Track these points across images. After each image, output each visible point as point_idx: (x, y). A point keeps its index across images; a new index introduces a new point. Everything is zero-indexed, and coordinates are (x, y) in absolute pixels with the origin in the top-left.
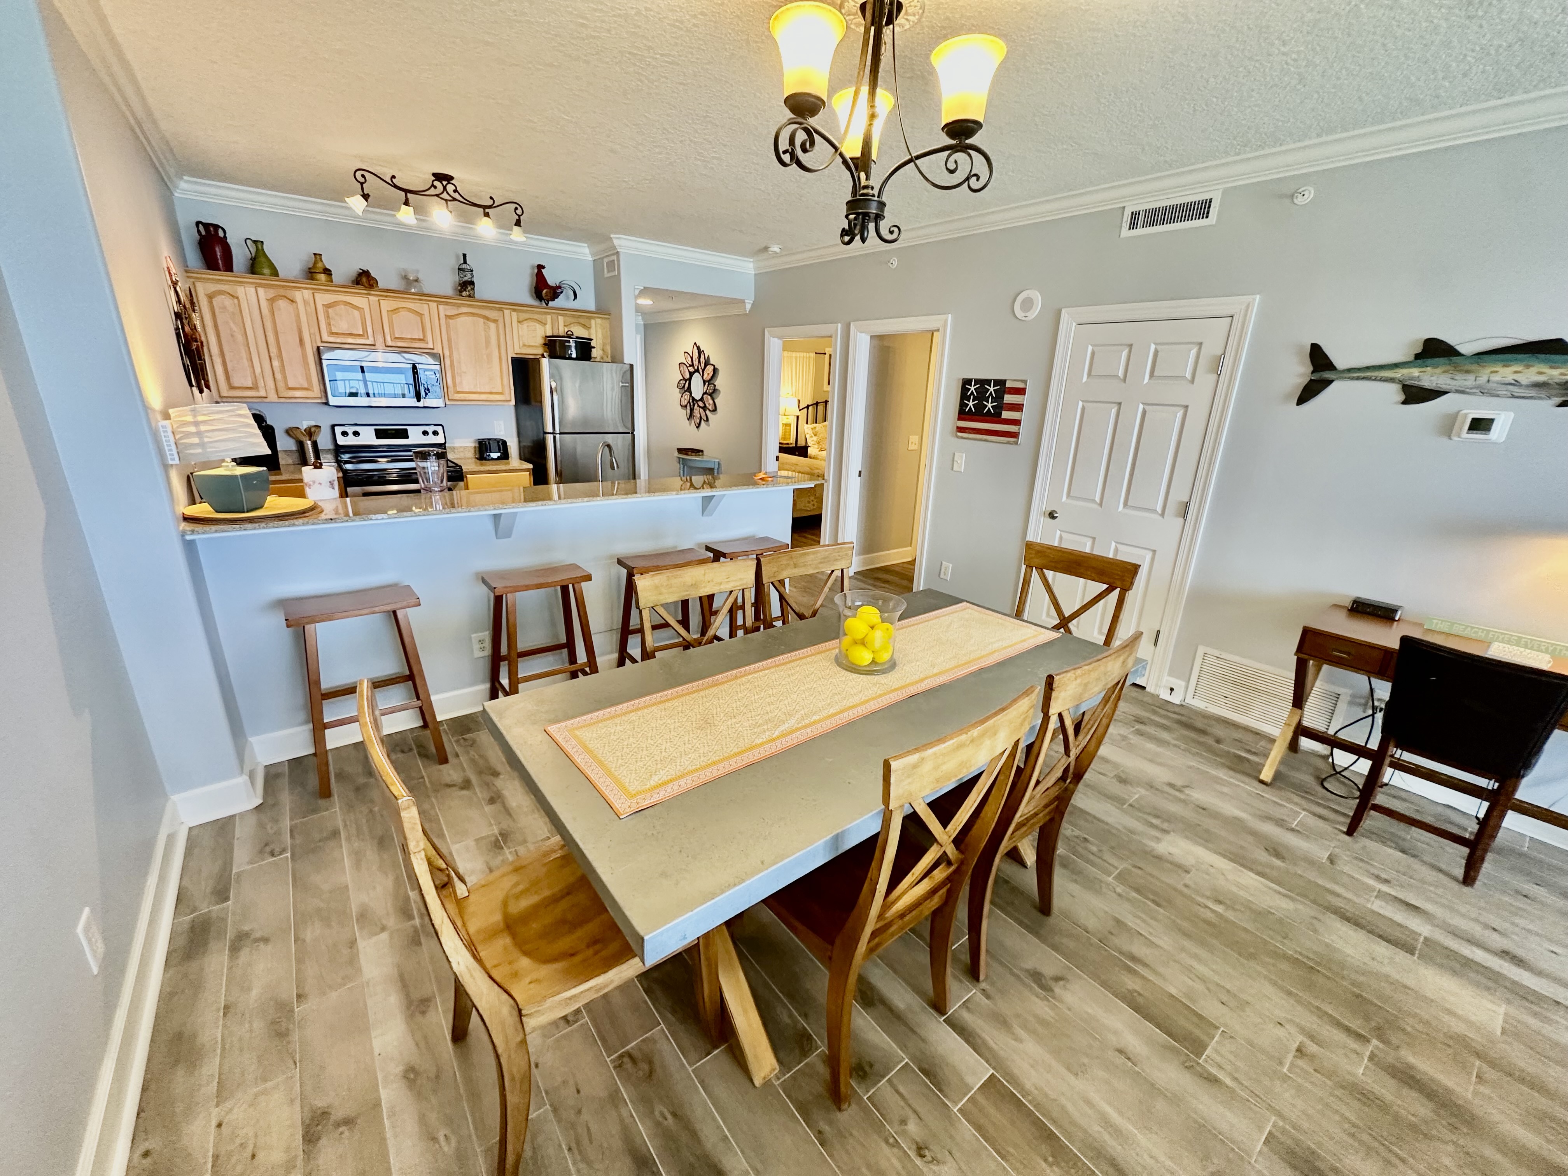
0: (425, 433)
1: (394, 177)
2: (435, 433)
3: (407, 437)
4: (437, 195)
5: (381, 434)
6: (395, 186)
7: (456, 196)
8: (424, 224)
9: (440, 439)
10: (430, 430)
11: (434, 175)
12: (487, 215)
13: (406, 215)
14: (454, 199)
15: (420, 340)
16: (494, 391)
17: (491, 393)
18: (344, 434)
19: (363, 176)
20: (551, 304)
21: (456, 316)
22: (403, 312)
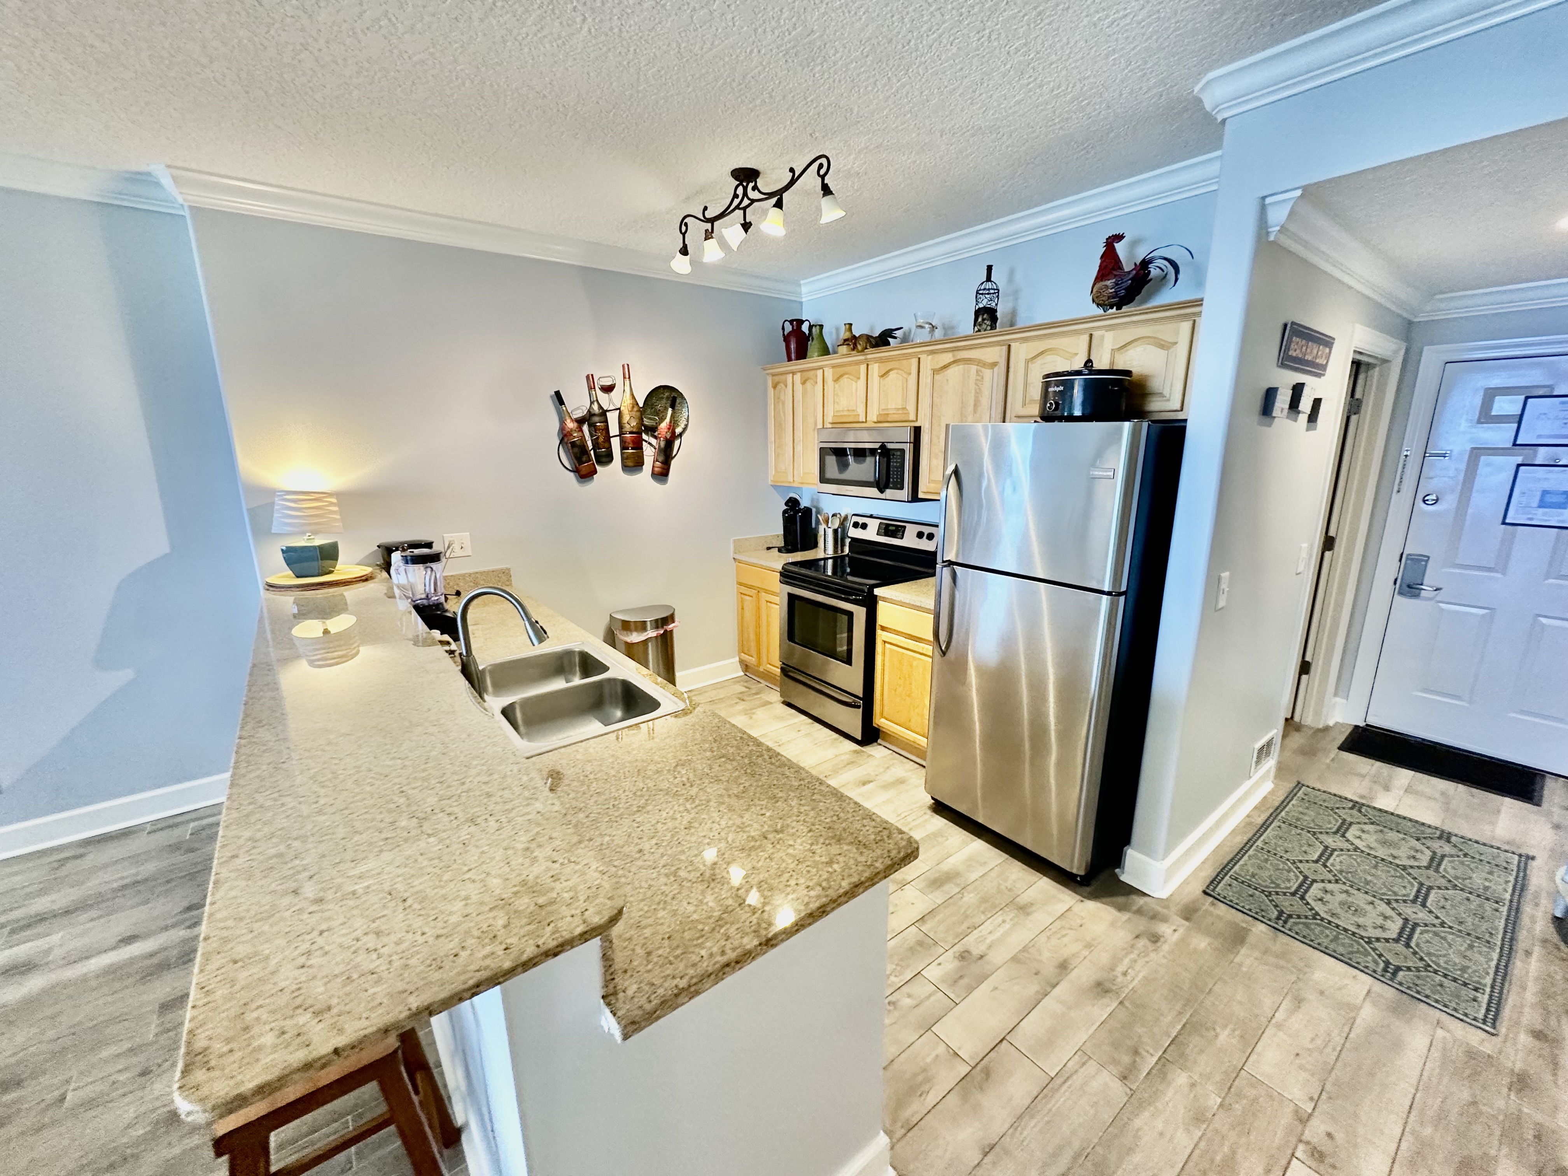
0: (921, 535)
2: (931, 536)
3: (902, 537)
4: (737, 208)
5: (884, 528)
6: (707, 220)
7: (756, 195)
9: (932, 547)
10: (928, 531)
11: (737, 176)
12: (779, 205)
14: (752, 202)
15: (903, 409)
18: (859, 525)
19: (685, 225)
21: (945, 367)
22: (892, 374)
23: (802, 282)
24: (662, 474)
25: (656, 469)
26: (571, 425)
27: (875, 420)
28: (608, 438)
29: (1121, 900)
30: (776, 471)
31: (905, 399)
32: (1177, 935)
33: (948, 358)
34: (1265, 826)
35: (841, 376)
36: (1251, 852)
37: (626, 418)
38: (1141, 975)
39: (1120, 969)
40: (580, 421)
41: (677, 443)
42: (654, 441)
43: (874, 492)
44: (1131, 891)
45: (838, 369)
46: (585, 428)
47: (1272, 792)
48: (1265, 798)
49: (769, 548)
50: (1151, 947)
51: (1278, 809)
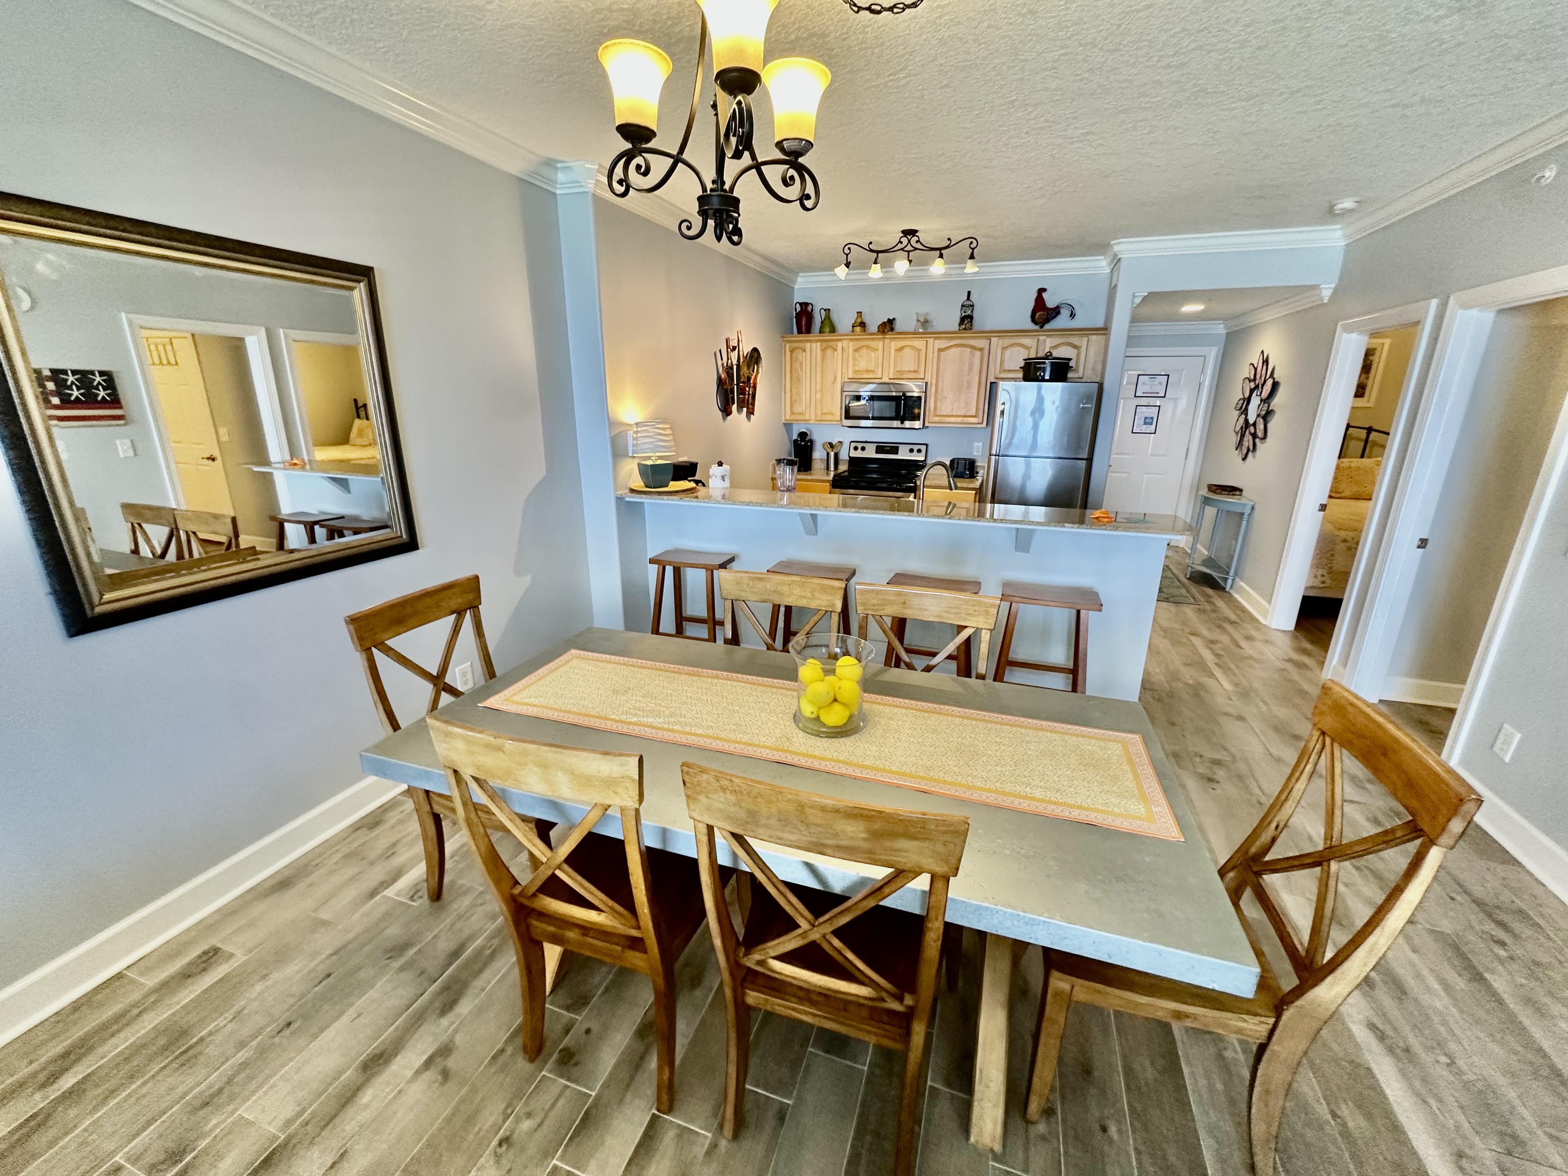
0: (911, 451)
1: (871, 243)
2: (919, 451)
3: (897, 453)
4: (902, 249)
5: (880, 449)
6: (872, 251)
7: (918, 246)
8: (889, 275)
9: (921, 457)
10: (916, 448)
11: (903, 232)
12: (941, 256)
13: (876, 272)
14: (916, 249)
15: (915, 371)
16: (969, 414)
17: (965, 416)
18: (856, 448)
19: (849, 249)
20: (1047, 327)
21: (945, 348)
23: (801, 274)
24: (752, 413)
25: (748, 410)
26: (724, 375)
27: (890, 377)
28: (733, 385)
30: (792, 413)
31: (916, 365)
33: (953, 343)
35: (861, 347)
37: (741, 371)
41: (756, 391)
42: (749, 389)
43: (895, 423)
45: (857, 343)
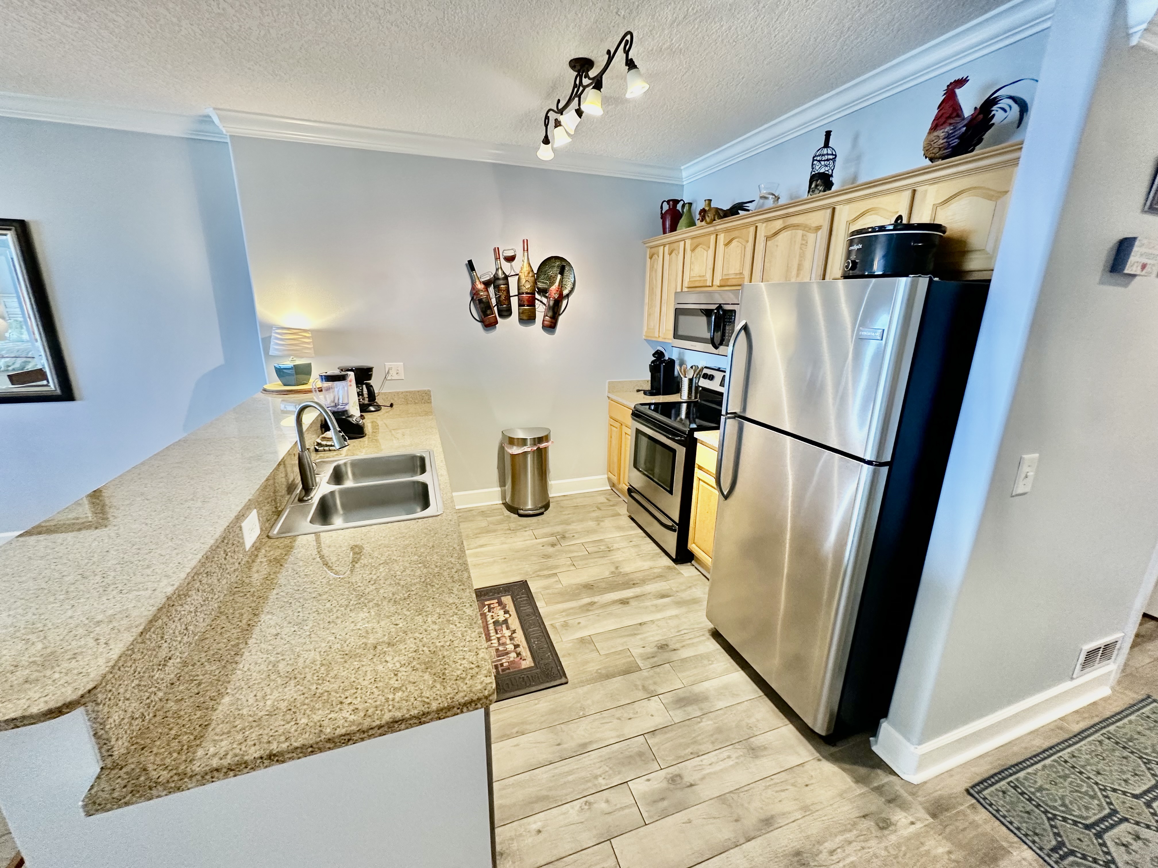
1: (559, 101)
4: (576, 95)
7: (586, 81)
15: (740, 274)
21: (776, 234)
22: (734, 243)
23: (682, 168)
24: (551, 326)
25: (546, 322)
26: (480, 286)
27: (719, 284)
28: (508, 297)
29: (862, 771)
30: (648, 328)
31: (743, 266)
32: (912, 829)
33: (778, 224)
34: (1081, 736)
35: (697, 246)
36: (1048, 762)
37: (523, 281)
38: (848, 861)
39: (829, 845)
40: (487, 284)
41: (565, 302)
42: (545, 300)
43: (710, 347)
44: (879, 764)
45: (695, 240)
46: (491, 290)
47: (1105, 699)
48: (1094, 703)
49: (638, 391)
50: (875, 832)
51: (1108, 721)
